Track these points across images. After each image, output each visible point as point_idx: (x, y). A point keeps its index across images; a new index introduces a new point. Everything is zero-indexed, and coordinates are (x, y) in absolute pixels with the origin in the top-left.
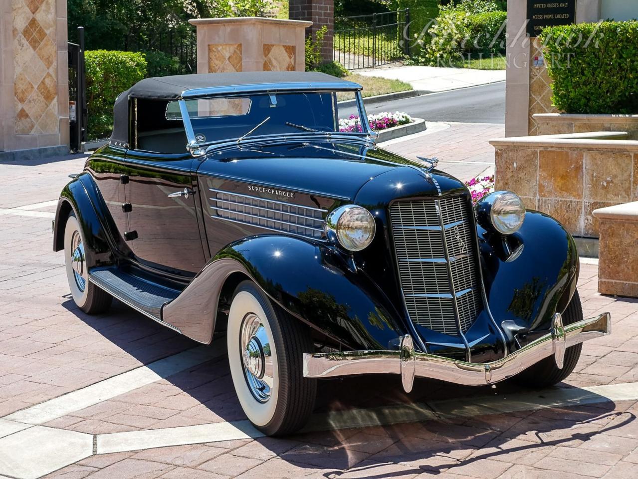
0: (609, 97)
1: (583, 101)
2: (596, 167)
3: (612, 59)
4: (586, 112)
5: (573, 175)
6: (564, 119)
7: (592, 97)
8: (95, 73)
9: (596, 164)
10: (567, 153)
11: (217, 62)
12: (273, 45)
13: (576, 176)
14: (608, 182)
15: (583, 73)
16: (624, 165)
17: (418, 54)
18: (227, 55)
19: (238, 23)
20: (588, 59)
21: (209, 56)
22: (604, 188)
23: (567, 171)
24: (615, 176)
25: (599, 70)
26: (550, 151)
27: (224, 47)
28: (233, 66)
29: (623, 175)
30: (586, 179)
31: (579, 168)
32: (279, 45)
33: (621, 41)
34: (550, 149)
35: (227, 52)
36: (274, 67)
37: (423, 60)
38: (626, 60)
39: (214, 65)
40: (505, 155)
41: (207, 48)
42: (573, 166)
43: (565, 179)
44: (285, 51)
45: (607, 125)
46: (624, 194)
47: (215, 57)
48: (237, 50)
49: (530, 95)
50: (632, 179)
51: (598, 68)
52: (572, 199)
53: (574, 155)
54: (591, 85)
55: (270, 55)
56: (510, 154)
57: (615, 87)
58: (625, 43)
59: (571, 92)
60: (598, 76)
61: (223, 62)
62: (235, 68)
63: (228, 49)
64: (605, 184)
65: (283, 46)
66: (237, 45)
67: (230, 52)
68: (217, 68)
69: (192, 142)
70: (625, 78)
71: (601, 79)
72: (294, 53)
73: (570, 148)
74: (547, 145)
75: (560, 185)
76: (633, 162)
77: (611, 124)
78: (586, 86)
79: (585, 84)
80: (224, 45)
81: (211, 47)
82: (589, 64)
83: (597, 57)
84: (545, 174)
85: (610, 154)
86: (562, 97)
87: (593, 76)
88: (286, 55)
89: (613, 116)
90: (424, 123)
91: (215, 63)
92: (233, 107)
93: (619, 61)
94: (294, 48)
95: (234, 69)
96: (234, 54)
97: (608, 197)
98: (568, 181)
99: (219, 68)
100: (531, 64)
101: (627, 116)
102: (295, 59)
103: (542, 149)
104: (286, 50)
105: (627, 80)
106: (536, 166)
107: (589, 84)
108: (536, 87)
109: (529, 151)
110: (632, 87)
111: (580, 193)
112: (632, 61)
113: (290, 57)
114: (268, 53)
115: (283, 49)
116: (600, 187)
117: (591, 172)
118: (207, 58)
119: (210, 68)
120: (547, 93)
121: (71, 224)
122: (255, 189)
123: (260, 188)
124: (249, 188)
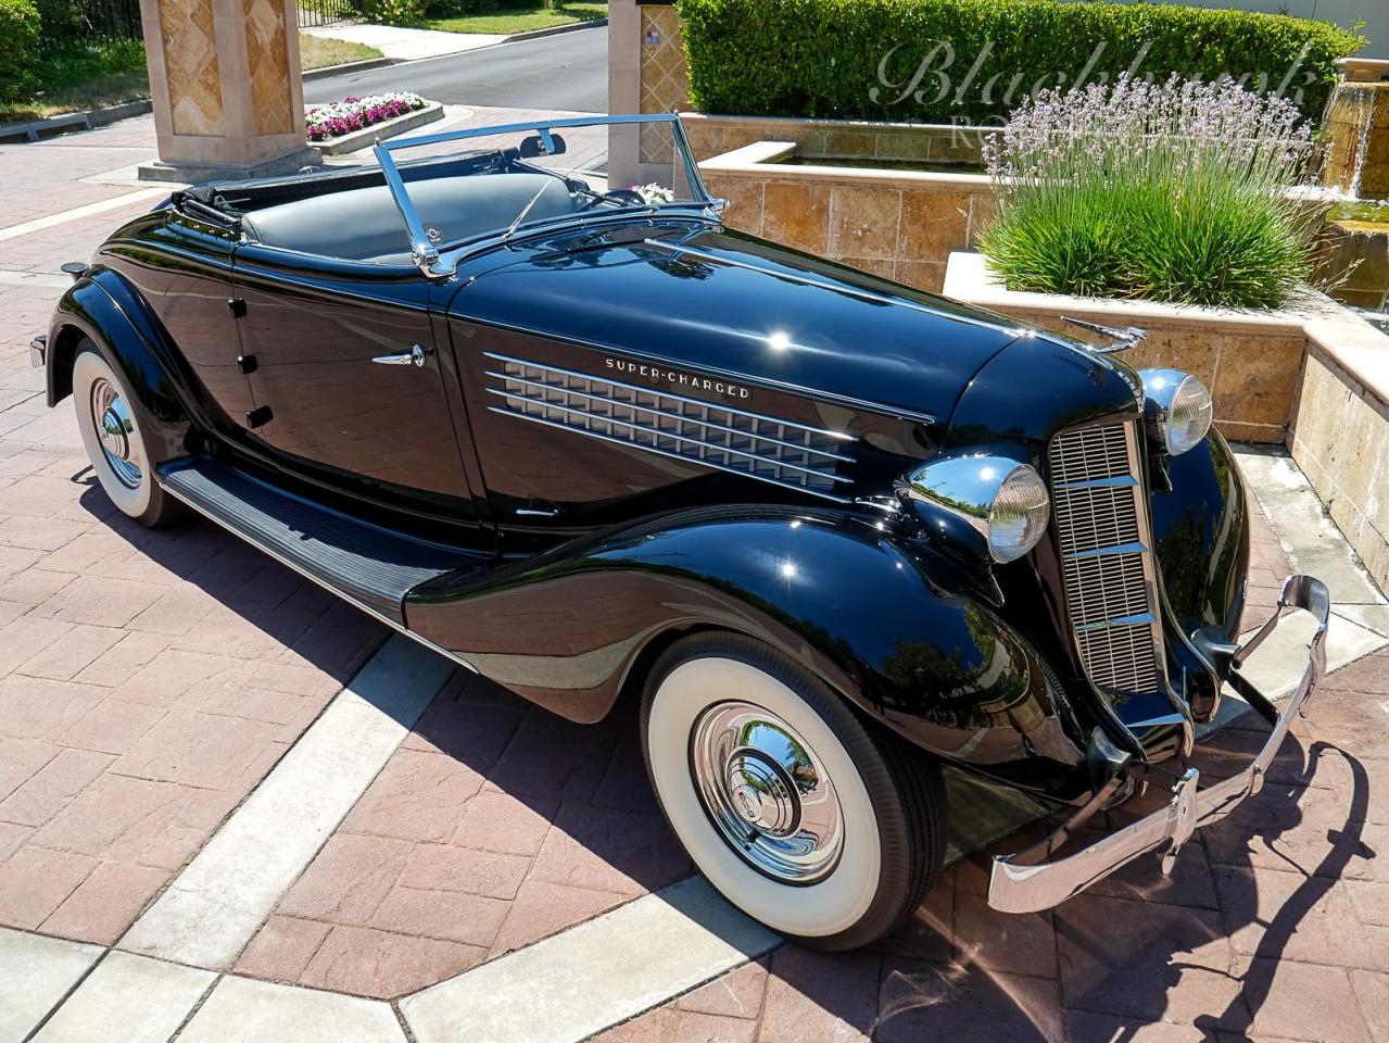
0: (765, 93)
1: (732, 98)
2: (847, 209)
3: (772, 42)
4: (734, 113)
5: (814, 220)
6: (712, 123)
7: (743, 93)
9: (849, 206)
10: (807, 187)
11: (174, 21)
13: (819, 221)
14: (864, 231)
15: (732, 60)
16: (887, 207)
17: (374, 10)
18: (189, 12)
20: (739, 41)
21: (160, 11)
22: (858, 238)
23: (805, 215)
24: (875, 223)
25: (753, 56)
26: (781, 185)
28: (200, 27)
29: (885, 221)
30: (833, 225)
31: (823, 210)
33: (785, 17)
34: (781, 182)
35: (188, 6)
36: (258, 29)
37: (381, 18)
38: (790, 43)
39: (170, 26)
42: (814, 207)
43: (802, 226)
44: (270, 8)
45: (768, 132)
46: (886, 247)
47: (169, 14)
49: (641, 85)
50: (898, 227)
51: (752, 53)
53: (817, 191)
54: (743, 77)
55: (252, 13)
56: (722, 187)
57: (775, 79)
58: (790, 21)
59: (717, 85)
60: (753, 64)
61: (183, 21)
62: (203, 31)
64: (860, 234)
67: (192, 6)
68: (174, 29)
69: (420, 247)
70: (788, 68)
71: (757, 68)
72: (283, 12)
73: (811, 182)
74: (778, 177)
75: (795, 233)
76: (901, 204)
77: (773, 131)
78: (736, 77)
79: (736, 74)
82: (741, 48)
83: (752, 38)
84: (773, 218)
85: (868, 191)
86: (705, 91)
87: (746, 64)
88: (272, 12)
89: (778, 120)
90: (441, 108)
91: (171, 23)
92: (206, 89)
93: (782, 45)
95: (200, 32)
96: (199, 10)
97: (863, 250)
98: (806, 228)
99: (177, 30)
100: (642, 42)
102: (285, 22)
103: (769, 181)
104: (271, 4)
105: (789, 72)
106: (760, 206)
107: (740, 75)
108: (649, 74)
109: (750, 184)
110: (796, 81)
111: (824, 245)
112: (797, 46)
113: (278, 17)
114: (250, 8)
116: (852, 237)
117: (840, 216)
118: (157, 16)
119: (163, 30)
120: (664, 83)
121: (90, 367)
122: (627, 367)
123: (642, 368)
124: (610, 363)
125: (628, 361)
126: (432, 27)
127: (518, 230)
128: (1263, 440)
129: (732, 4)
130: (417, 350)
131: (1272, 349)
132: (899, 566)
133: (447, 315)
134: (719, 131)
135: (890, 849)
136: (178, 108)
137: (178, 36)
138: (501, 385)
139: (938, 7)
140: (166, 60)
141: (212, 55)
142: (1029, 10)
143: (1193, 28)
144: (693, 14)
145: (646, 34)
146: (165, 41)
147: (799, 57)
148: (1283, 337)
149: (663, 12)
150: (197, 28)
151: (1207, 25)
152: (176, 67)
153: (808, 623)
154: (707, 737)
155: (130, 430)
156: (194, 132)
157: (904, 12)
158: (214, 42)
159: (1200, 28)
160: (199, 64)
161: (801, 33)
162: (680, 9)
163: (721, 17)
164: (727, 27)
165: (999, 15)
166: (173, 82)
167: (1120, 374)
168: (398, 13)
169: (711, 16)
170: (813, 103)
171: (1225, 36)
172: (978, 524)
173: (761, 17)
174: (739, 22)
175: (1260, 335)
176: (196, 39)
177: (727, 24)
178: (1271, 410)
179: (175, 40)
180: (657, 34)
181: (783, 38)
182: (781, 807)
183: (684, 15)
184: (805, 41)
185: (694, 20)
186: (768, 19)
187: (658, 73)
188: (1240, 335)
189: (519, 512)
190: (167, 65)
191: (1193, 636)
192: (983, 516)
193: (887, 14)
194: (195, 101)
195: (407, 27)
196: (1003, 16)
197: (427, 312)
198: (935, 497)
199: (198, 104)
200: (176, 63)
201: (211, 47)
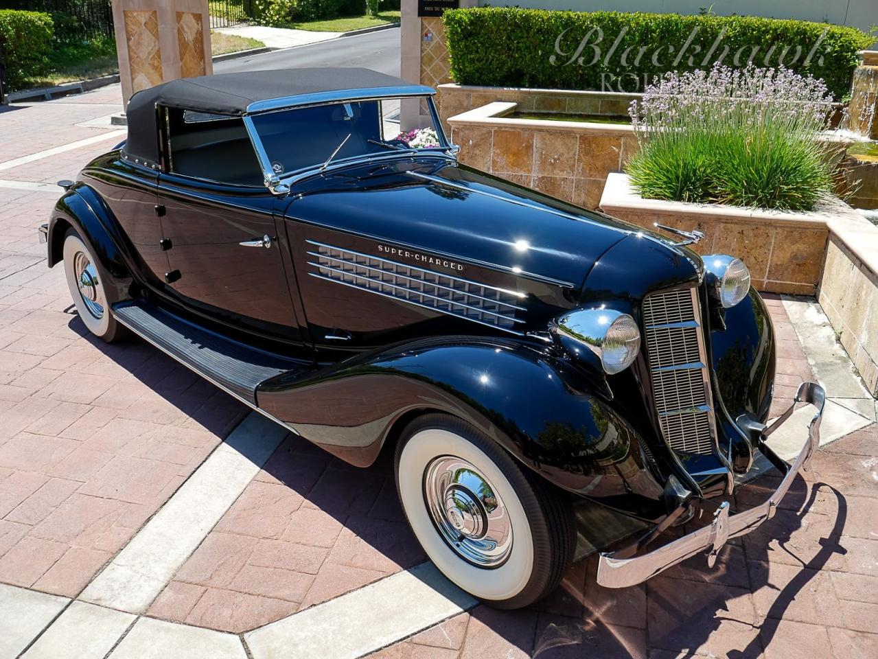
0: (497, 72)
1: (477, 75)
2: (545, 146)
3: (502, 40)
4: (478, 85)
5: (524, 153)
6: (464, 90)
7: (484, 72)
8: (8, 31)
9: (546, 144)
10: (519, 133)
11: (133, 27)
12: (183, 13)
13: (527, 153)
14: (555, 160)
15: (477, 52)
16: (570, 145)
18: (143, 21)
20: (482, 39)
21: (125, 21)
22: (551, 164)
23: (518, 150)
24: (562, 155)
25: (490, 49)
26: (504, 131)
27: (139, 13)
28: (150, 31)
29: (568, 153)
30: (536, 156)
31: (529, 147)
32: (189, 13)
33: (510, 25)
34: (503, 129)
35: (143, 18)
36: (185, 32)
37: (264, 22)
38: (513, 41)
39: (131, 30)
40: (461, 134)
41: (123, 13)
42: (524, 145)
43: (516, 156)
44: (193, 19)
45: (499, 97)
46: (569, 170)
47: (131, 22)
48: (152, 17)
49: (421, 66)
50: (576, 157)
51: (489, 47)
52: (523, 173)
53: (526, 135)
54: (484, 62)
55: (181, 22)
56: (467, 132)
57: (504, 63)
58: (513, 27)
59: (467, 67)
60: (490, 54)
61: (139, 27)
62: (152, 33)
63: (143, 15)
64: (553, 161)
65: (192, 14)
66: (152, 12)
67: (145, 18)
68: (134, 32)
69: (269, 176)
70: (512, 57)
71: (492, 57)
72: (201, 21)
73: (522, 129)
74: (502, 126)
75: (512, 161)
76: (578, 143)
77: (502, 95)
78: (480, 62)
79: (479, 60)
80: (139, 11)
81: (126, 13)
82: (482, 43)
83: (489, 38)
84: (498, 151)
85: (558, 135)
86: (460, 71)
87: (486, 54)
88: (194, 21)
89: (505, 89)
92: (153, 69)
93: (508, 42)
94: (200, 15)
95: (151, 35)
96: (149, 20)
97: (555, 172)
98: (519, 157)
99: (136, 33)
100: (422, 40)
101: (516, 89)
102: (202, 26)
103: (496, 129)
104: (194, 17)
105: (512, 59)
106: (490, 144)
107: (481, 61)
108: (426, 59)
109: (484, 130)
110: (517, 65)
111: (530, 169)
112: (518, 43)
113: (198, 24)
114: (181, 19)
115: (192, 17)
116: (548, 163)
117: (540, 151)
118: (124, 23)
119: (127, 32)
120: (435, 66)
121: (73, 245)
122: (390, 250)
123: (400, 251)
124: (380, 248)
125: (391, 247)
126: (296, 27)
127: (329, 165)
128: (802, 293)
129: (477, 17)
130: (266, 239)
131: (807, 236)
132: (550, 376)
133: (284, 217)
134: (468, 95)
135: (539, 547)
136: (136, 80)
137: (136, 36)
138: (316, 260)
139: (605, 19)
140: (129, 52)
141: (157, 48)
142: (663, 20)
143: (767, 32)
144: (453, 23)
145: (424, 35)
146: (129, 40)
147: (519, 49)
148: (814, 229)
149: (435, 21)
150: (148, 32)
151: (775, 30)
152: (135, 56)
153: (492, 411)
154: (433, 476)
155: (97, 283)
157: (584, 22)
158: (159, 40)
159: (771, 32)
160: (149, 53)
161: (520, 35)
162: (445, 20)
163: (470, 25)
164: (474, 31)
165: (644, 23)
166: (133, 65)
167: (688, 259)
168: (276, 19)
169: (464, 24)
170: (527, 78)
171: (787, 36)
172: (596, 350)
173: (495, 25)
174: (481, 27)
175: (799, 228)
176: (147, 38)
177: (474, 29)
178: (806, 274)
179: (134, 39)
180: (431, 35)
181: (509, 38)
182: (476, 521)
183: (447, 23)
184: (522, 40)
185: (453, 27)
186: (499, 26)
187: (431, 59)
188: (787, 227)
189: (327, 337)
190: (129, 55)
191: (737, 419)
192: (599, 346)
193: (574, 23)
194: (146, 76)
195: (281, 27)
196: (647, 24)
197: (272, 215)
198: (573, 333)
199: (148, 78)
200: (135, 53)
201: (157, 43)
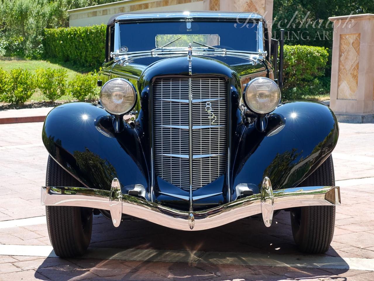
8: (290, 59)
11: (345, 46)
18: (352, 41)
19: (359, 19)
21: (340, 42)
27: (350, 35)
28: (355, 48)
35: (351, 39)
39: (343, 48)
41: (339, 37)
47: (344, 43)
48: (357, 38)
61: (349, 46)
63: (352, 37)
66: (358, 34)
67: (353, 39)
68: (345, 50)
80: (350, 34)
81: (342, 36)
91: (344, 47)
92: (353, 77)
95: (355, 51)
96: (355, 41)
99: (346, 50)
119: (340, 51)
136: (341, 87)
137: (345, 53)
140: (339, 65)
141: (357, 61)
146: (340, 56)
150: (354, 49)
152: (343, 68)
156: (345, 98)
158: (359, 55)
160: (352, 66)
166: (341, 75)
176: (352, 54)
179: (344, 55)
190: (339, 67)
194: (348, 83)
199: (349, 85)
200: (343, 66)
201: (358, 58)
